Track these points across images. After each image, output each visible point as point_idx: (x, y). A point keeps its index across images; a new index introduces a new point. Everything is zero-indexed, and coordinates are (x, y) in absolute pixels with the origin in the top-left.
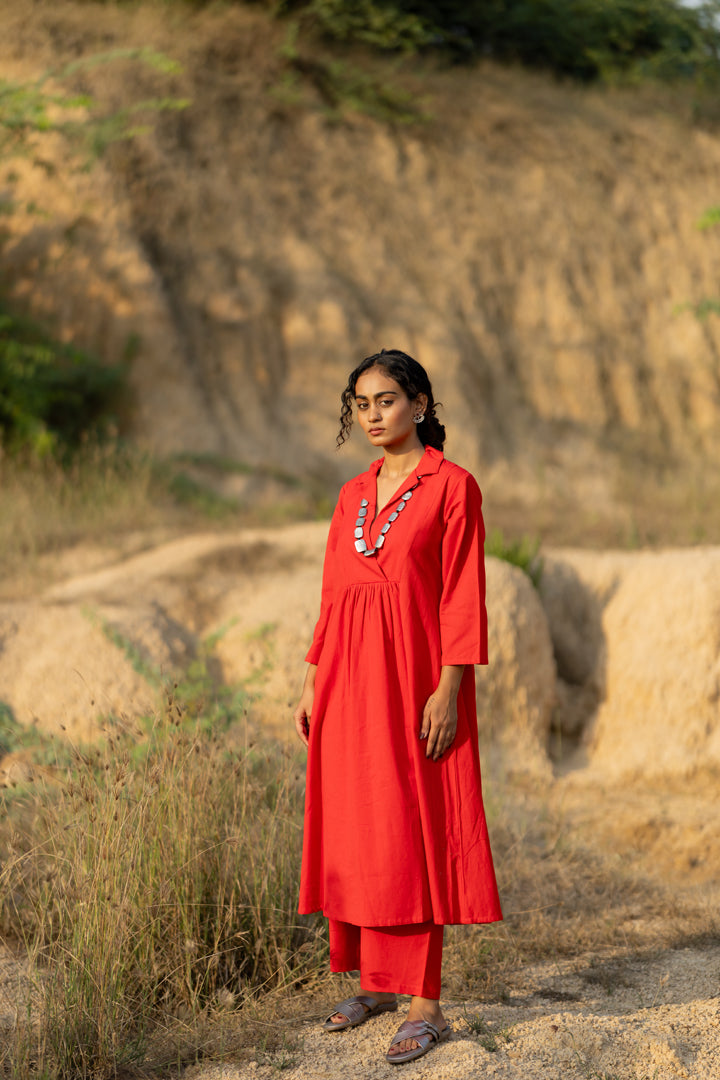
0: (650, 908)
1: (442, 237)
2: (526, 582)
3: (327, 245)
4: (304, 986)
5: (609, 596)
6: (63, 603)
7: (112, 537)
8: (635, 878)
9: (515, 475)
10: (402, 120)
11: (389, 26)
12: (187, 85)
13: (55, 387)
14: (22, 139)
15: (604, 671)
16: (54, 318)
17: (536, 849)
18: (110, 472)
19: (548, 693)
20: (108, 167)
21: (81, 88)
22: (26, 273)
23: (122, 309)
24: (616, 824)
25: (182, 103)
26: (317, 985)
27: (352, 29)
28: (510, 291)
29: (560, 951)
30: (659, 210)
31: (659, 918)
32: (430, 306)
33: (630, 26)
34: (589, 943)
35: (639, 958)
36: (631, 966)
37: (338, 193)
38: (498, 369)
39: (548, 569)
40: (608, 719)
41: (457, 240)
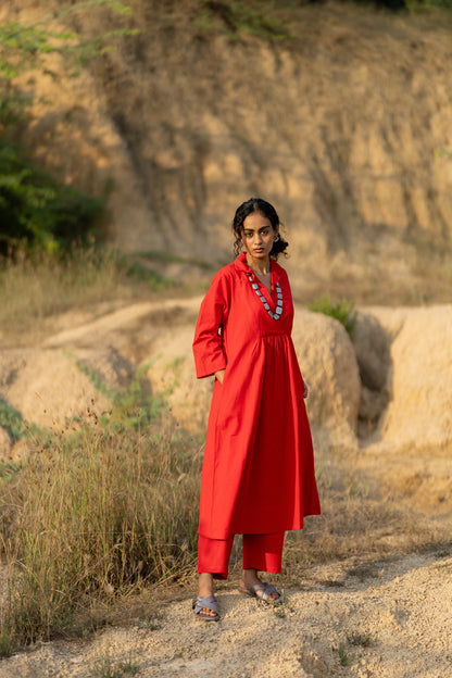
1: (303, 111)
3: (231, 118)
6: (54, 348)
7: (89, 305)
9: (350, 260)
10: (277, 38)
12: (140, 20)
13: (60, 212)
14: (35, 57)
16: (60, 169)
18: (90, 265)
20: (92, 74)
22: (44, 143)
23: (102, 163)
24: (395, 477)
28: (347, 144)
30: (441, 90)
32: (296, 155)
37: (237, 86)
38: (340, 193)
41: (312, 113)
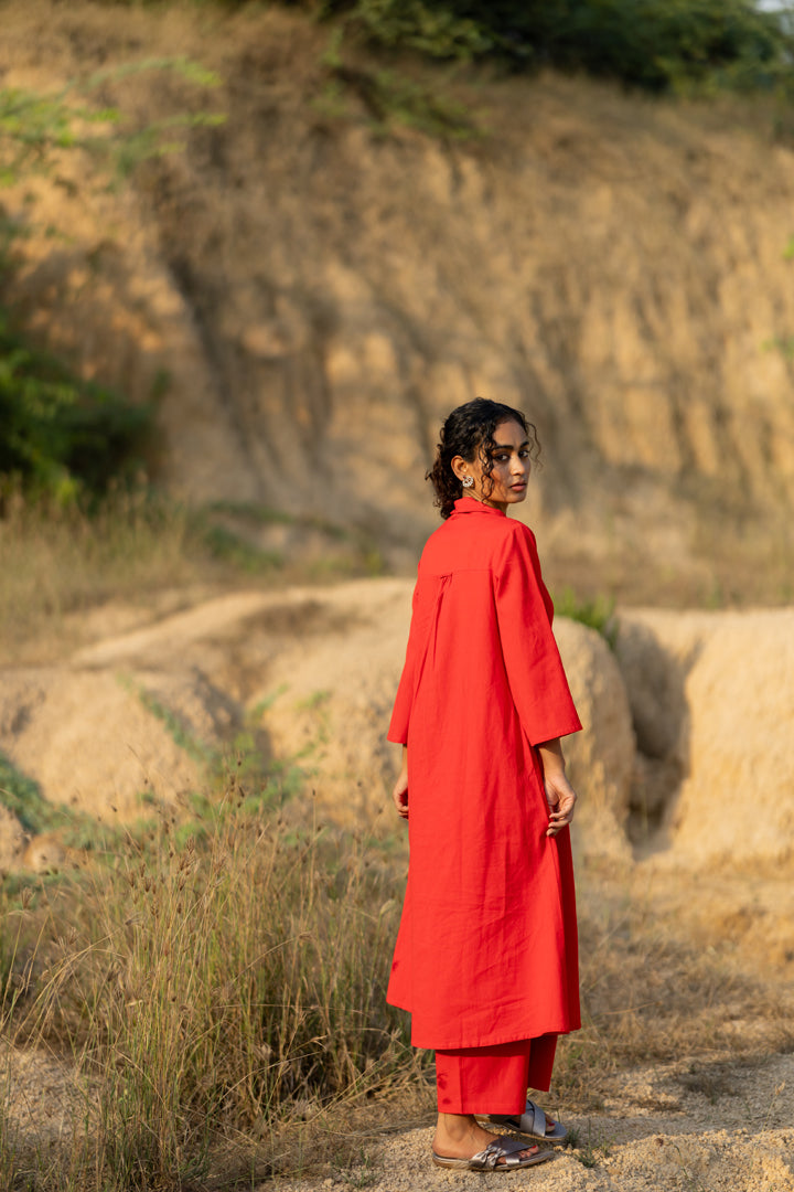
0: (750, 1007)
1: (500, 264)
2: (602, 646)
3: (375, 273)
4: (377, 1094)
5: (690, 662)
8: (733, 973)
9: (581, 526)
10: (455, 136)
11: (443, 32)
12: (221, 97)
13: (77, 428)
14: (42, 156)
15: (687, 745)
16: (74, 352)
17: (620, 941)
18: (139, 523)
19: (627, 768)
20: (135, 187)
21: (104, 99)
22: (43, 303)
23: (149, 342)
24: (704, 913)
25: (217, 119)
26: (390, 1093)
27: (401, 36)
28: (574, 324)
29: (656, 1055)
30: (737, 235)
31: (761, 1019)
32: (487, 340)
33: (704, 33)
34: (688, 1046)
35: (743, 1063)
36: (735, 1072)
37: (386, 215)
38: (562, 409)
39: (625, 631)
40: (692, 797)
41: (516, 267)
